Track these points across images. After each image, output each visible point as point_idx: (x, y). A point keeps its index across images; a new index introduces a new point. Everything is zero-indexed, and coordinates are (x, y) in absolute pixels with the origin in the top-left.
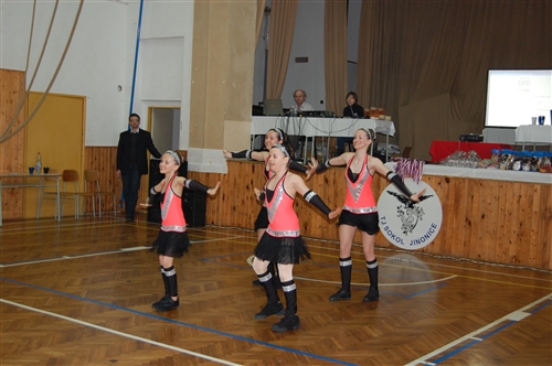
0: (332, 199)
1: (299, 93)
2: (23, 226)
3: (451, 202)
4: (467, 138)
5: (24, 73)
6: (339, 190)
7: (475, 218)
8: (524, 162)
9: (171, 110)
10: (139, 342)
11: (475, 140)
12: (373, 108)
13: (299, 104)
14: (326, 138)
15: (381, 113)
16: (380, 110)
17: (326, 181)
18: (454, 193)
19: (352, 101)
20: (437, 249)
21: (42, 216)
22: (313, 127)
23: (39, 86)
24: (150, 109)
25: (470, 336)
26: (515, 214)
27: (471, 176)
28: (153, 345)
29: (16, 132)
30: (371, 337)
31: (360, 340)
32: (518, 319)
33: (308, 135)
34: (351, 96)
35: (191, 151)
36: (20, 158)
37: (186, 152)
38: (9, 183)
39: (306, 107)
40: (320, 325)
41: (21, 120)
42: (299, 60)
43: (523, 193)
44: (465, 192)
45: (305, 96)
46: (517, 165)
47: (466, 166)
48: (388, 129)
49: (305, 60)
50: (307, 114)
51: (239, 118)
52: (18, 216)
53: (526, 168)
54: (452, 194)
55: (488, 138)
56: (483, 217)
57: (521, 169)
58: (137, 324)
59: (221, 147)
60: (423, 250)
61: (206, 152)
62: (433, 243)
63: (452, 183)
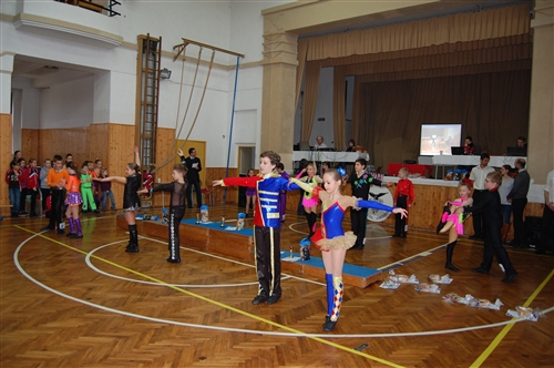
1: (319, 138)
4: (407, 162)
5: (174, 130)
9: (251, 148)
11: (413, 163)
13: (320, 144)
15: (361, 149)
16: (361, 147)
20: (390, 221)
22: (326, 157)
23: (182, 137)
24: (240, 147)
25: (398, 263)
32: (425, 256)
34: (351, 142)
39: (323, 146)
42: (320, 120)
43: (435, 191)
45: (322, 139)
49: (324, 119)
50: (322, 150)
51: (287, 152)
55: (421, 162)
60: (383, 222)
62: (388, 218)
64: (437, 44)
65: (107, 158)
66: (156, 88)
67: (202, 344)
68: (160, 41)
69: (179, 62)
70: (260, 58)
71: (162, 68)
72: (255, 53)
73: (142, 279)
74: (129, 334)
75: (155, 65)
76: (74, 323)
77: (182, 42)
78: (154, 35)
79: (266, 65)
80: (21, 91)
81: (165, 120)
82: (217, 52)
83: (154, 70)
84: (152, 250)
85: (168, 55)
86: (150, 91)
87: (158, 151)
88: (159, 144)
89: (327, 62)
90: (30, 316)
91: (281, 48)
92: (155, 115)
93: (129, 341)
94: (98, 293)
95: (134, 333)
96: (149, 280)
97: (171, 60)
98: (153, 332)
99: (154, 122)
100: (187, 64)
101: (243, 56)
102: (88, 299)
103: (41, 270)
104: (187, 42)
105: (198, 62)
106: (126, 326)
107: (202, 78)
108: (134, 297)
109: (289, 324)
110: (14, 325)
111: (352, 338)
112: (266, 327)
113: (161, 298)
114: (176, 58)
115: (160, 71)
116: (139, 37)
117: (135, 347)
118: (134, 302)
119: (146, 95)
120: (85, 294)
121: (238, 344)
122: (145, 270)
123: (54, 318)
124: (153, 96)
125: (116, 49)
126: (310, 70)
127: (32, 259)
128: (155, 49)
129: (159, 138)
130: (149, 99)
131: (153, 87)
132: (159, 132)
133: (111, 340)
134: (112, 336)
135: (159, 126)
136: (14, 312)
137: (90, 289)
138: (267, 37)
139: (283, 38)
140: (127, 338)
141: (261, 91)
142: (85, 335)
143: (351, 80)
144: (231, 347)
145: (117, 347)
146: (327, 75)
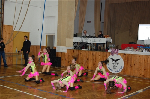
0: (94, 60)
1: (85, 31)
2: (12, 66)
3: (126, 60)
4: (131, 43)
5: (13, 26)
6: (96, 57)
7: (133, 65)
8: (146, 50)
9: (53, 35)
10: (35, 97)
11: (134, 44)
12: (106, 35)
14: (94, 43)
15: (108, 36)
16: (108, 35)
17: (93, 55)
18: (127, 58)
19: (100, 33)
20: (122, 73)
21: (17, 64)
22: (90, 40)
23: (17, 30)
24: (47, 35)
26: (143, 64)
27: (131, 54)
28: (39, 98)
29: (11, 42)
30: (98, 96)
31: (94, 97)
32: (139, 92)
33: (88, 42)
34: (100, 32)
35: (57, 46)
36: (12, 49)
37: (56, 47)
38: (9, 55)
40: (85, 93)
41: (12, 39)
42: (88, 22)
43: (145, 58)
44: (130, 58)
45: (87, 32)
46: (144, 51)
47: (130, 51)
48: (110, 41)
49: (90, 22)
50: (88, 37)
51: (70, 38)
52: (11, 64)
53: (146, 51)
54: (126, 58)
56: (135, 65)
57: (145, 52)
58: (36, 92)
59: (65, 46)
60: (119, 74)
61: (61, 47)
62: (121, 72)
63: (126, 55)
66: (3, 5)
92: (2, 18)
99: (2, 22)
124: (1, 9)
135: (4, 24)
141: (58, 7)
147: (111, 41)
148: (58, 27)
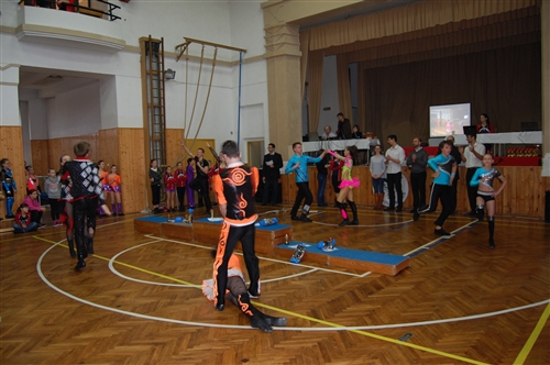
1: (327, 128)
5: (183, 130)
9: (259, 142)
12: (367, 133)
13: (328, 133)
15: (371, 135)
19: (356, 130)
22: (336, 146)
23: (191, 136)
24: (248, 143)
25: (423, 247)
34: (355, 127)
39: (331, 135)
42: (325, 109)
45: (330, 129)
49: (329, 109)
50: (332, 139)
55: (432, 144)
64: (442, 23)
65: (118, 162)
66: (161, 90)
67: (242, 345)
68: (162, 42)
69: (182, 62)
70: (261, 51)
71: (166, 69)
72: (257, 46)
73: (169, 281)
74: (166, 340)
75: (158, 66)
76: (107, 333)
77: (184, 41)
78: (157, 37)
79: (269, 59)
80: (27, 102)
81: (173, 120)
82: (219, 49)
83: (159, 72)
84: (174, 251)
85: (170, 56)
86: (155, 93)
87: (168, 151)
88: (168, 145)
89: (330, 51)
90: (62, 328)
91: (282, 40)
92: (162, 116)
93: (167, 348)
94: (127, 299)
95: (169, 339)
96: (176, 283)
97: (174, 61)
98: (189, 336)
99: (162, 123)
100: (190, 64)
101: (245, 51)
102: (118, 307)
103: (66, 280)
104: (189, 41)
105: (201, 60)
106: (161, 332)
107: (206, 76)
108: (164, 301)
109: (327, 318)
110: (47, 338)
111: (395, 328)
112: (304, 323)
113: (191, 300)
114: (178, 58)
115: (164, 72)
116: (141, 40)
117: (174, 354)
118: (165, 306)
119: (152, 97)
120: (114, 301)
121: (278, 343)
122: (170, 272)
123: (87, 329)
124: (159, 98)
125: (120, 53)
126: (313, 60)
127: (55, 269)
128: (157, 50)
129: (168, 139)
130: (156, 101)
131: (159, 89)
132: (168, 133)
133: (148, 348)
134: (149, 344)
135: (167, 127)
136: (45, 325)
137: (118, 296)
138: (268, 30)
139: (285, 30)
140: (164, 344)
141: (265, 87)
142: (121, 345)
143: (354, 68)
144: (272, 347)
145: (155, 354)
146: (330, 63)
147: (379, 143)
148: (270, 124)
